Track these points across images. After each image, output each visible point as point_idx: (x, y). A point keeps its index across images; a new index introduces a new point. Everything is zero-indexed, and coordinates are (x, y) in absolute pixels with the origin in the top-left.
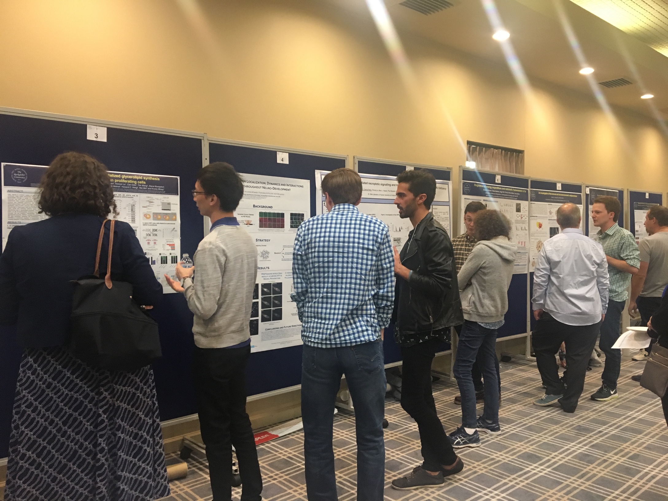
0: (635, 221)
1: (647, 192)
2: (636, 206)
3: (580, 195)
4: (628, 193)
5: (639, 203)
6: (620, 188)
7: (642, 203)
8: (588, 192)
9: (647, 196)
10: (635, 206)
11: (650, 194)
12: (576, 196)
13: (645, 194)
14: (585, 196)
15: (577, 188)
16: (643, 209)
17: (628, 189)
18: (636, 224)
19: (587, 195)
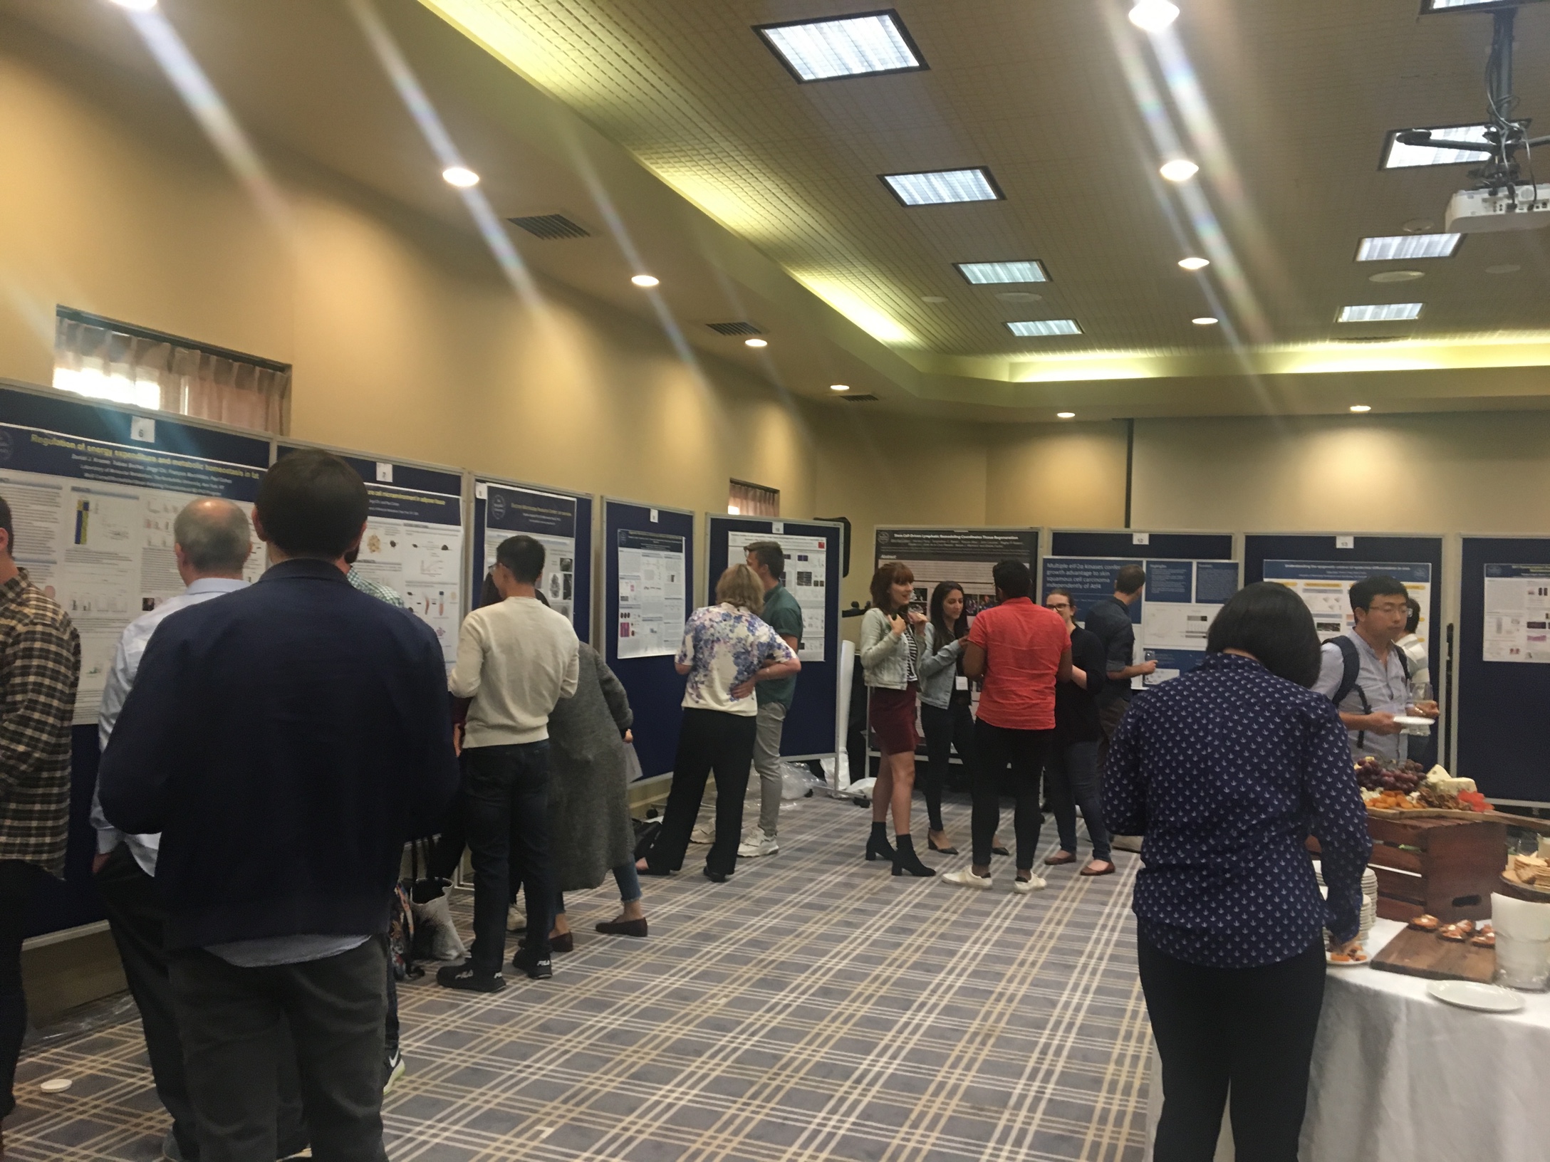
0: (621, 573)
1: (655, 508)
2: (623, 538)
3: (458, 500)
4: (602, 507)
5: (631, 532)
6: (582, 491)
7: (639, 533)
8: (484, 496)
9: (654, 517)
10: (621, 538)
11: (661, 513)
12: (443, 503)
13: (648, 511)
14: (473, 505)
15: (451, 483)
16: (644, 547)
17: (602, 497)
18: (620, 581)
19: (480, 503)
